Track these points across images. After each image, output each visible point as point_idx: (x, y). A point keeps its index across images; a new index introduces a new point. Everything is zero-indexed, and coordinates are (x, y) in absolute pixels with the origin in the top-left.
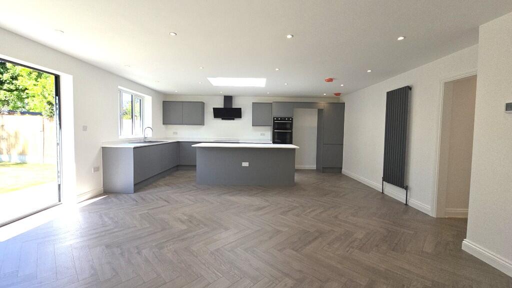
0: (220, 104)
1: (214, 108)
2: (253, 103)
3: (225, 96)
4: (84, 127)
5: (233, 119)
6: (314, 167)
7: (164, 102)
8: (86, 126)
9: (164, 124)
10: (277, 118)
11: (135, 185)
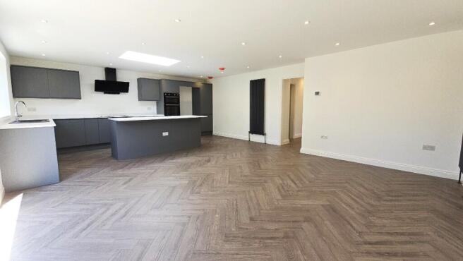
0: (101, 77)
2: (138, 78)
3: (105, 68)
5: (119, 93)
7: (12, 66)
9: (14, 97)
10: (167, 94)
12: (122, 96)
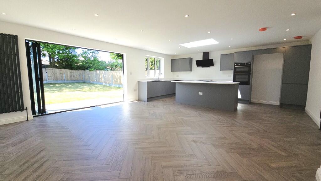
0: (201, 58)
1: (196, 61)
2: (221, 55)
3: (203, 53)
4: (130, 73)
5: (209, 67)
6: (278, 103)
7: (172, 60)
8: (131, 73)
9: (172, 71)
10: (237, 65)
11: (148, 98)
12: (211, 68)
